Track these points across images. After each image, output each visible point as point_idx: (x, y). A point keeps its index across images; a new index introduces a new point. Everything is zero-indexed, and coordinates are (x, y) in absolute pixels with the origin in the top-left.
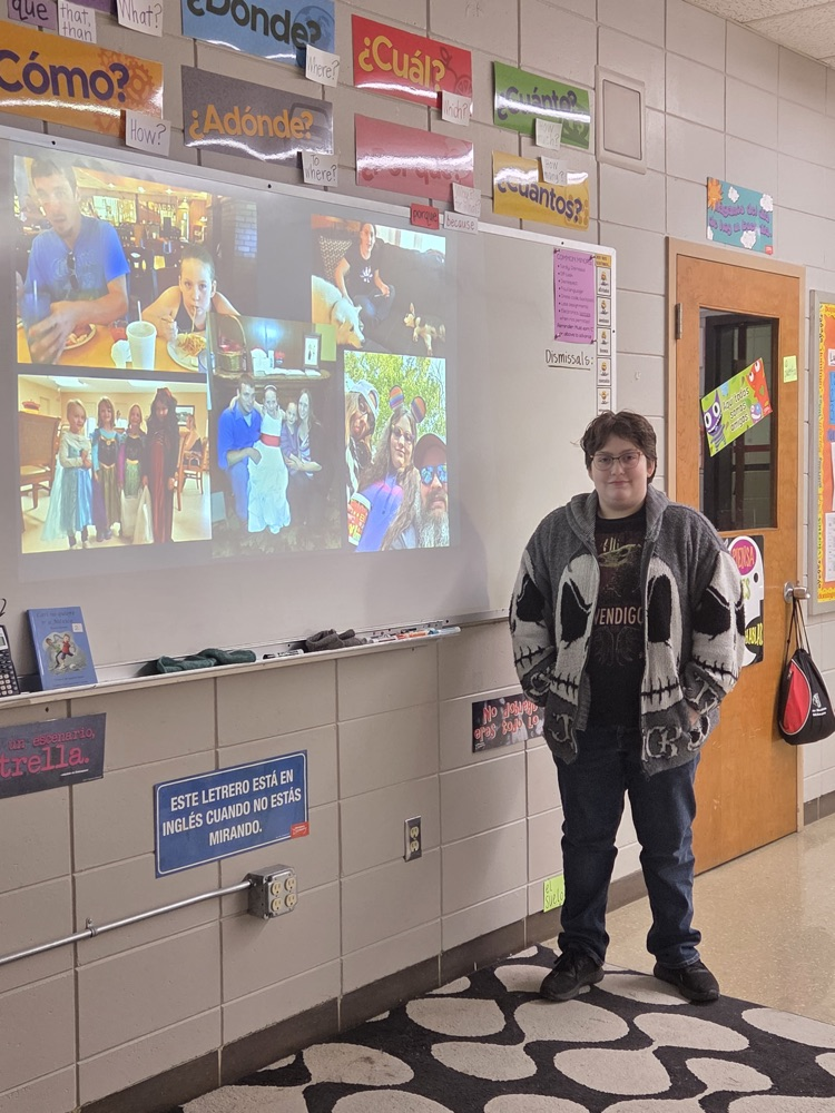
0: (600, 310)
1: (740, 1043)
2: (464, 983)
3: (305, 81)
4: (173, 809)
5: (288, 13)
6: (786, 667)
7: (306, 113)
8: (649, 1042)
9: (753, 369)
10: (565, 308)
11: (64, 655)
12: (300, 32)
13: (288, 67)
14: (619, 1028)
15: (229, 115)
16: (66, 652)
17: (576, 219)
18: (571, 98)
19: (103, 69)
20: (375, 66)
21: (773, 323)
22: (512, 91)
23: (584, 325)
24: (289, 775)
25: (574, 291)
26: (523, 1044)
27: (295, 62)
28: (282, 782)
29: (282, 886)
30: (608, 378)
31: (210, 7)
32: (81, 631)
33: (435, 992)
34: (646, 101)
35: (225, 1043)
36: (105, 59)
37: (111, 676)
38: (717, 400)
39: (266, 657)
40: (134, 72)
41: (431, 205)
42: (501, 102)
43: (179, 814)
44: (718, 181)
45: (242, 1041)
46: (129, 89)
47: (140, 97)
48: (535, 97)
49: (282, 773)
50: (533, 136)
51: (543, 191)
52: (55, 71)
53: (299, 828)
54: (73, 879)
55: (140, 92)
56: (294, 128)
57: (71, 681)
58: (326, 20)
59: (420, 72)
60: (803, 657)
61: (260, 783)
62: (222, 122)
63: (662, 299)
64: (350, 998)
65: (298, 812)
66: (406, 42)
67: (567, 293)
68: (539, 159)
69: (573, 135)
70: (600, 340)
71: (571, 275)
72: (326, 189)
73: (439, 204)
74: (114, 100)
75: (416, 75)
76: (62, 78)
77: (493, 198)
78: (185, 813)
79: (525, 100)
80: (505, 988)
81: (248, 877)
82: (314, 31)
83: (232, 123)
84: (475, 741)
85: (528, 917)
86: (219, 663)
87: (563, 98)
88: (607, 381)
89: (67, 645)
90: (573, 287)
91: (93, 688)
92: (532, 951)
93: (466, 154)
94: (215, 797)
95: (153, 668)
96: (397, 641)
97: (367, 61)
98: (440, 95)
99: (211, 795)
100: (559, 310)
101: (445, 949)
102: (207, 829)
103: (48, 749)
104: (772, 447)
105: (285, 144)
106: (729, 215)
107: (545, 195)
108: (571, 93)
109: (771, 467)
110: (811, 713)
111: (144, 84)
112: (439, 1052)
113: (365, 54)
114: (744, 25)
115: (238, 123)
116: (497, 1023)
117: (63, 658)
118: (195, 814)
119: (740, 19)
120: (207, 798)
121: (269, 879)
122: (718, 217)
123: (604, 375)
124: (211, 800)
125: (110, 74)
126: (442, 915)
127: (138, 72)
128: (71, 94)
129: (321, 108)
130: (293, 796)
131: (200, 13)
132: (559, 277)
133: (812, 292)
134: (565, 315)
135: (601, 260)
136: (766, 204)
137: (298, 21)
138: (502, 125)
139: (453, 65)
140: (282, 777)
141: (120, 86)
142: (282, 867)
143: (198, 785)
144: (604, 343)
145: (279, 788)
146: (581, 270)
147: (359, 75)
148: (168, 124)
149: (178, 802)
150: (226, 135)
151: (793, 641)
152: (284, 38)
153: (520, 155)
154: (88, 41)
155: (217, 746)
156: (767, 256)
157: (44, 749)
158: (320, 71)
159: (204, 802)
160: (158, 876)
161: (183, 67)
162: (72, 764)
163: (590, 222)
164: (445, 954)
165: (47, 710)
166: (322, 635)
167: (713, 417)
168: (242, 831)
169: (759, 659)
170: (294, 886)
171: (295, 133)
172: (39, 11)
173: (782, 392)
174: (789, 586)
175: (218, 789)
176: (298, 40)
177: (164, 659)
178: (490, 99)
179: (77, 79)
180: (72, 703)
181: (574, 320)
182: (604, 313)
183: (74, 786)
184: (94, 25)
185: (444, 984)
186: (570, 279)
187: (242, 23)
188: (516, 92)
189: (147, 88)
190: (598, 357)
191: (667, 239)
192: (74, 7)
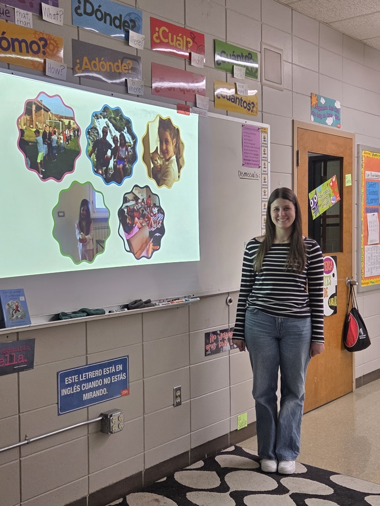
0: (263, 152)
1: (330, 491)
2: (201, 464)
3: (129, 47)
4: (66, 383)
5: (121, 16)
6: (347, 316)
7: (129, 61)
8: (288, 491)
9: (332, 180)
10: (247, 152)
11: (16, 311)
12: (126, 24)
13: (120, 40)
14: (273, 485)
15: (93, 62)
16: (17, 310)
17: (252, 111)
18: (249, 56)
19: (36, 40)
20: (161, 40)
21: (341, 159)
22: (223, 53)
23: (256, 160)
24: (120, 367)
25: (251, 144)
26: (229, 493)
27: (124, 38)
28: (117, 370)
29: (117, 419)
30: (267, 183)
31: (85, 13)
32: (24, 300)
33: (187, 468)
34: (284, 58)
35: (90, 493)
36: (37, 35)
37: (37, 321)
38: (316, 194)
39: (110, 312)
40: (50, 41)
41: (186, 104)
42: (218, 58)
43: (69, 385)
44: (316, 95)
45: (97, 492)
46: (48, 50)
47: (53, 52)
48: (233, 55)
49: (117, 366)
50: (233, 73)
51: (237, 98)
52: (14, 40)
53: (125, 392)
54: (19, 416)
55: (52, 51)
56: (123, 68)
57: (19, 324)
58: (138, 19)
59: (181, 43)
60: (355, 312)
61: (107, 371)
62: (90, 65)
63: (291, 148)
64: (148, 471)
65: (124, 384)
66: (175, 30)
67: (248, 145)
68: (235, 84)
69: (251, 73)
70: (263, 166)
71: (249, 137)
72: (138, 96)
73: (189, 104)
74: (41, 54)
75: (179, 45)
76: (16, 44)
77: (214, 101)
78: (71, 385)
79: (229, 57)
80: (220, 466)
81: (101, 415)
82: (133, 24)
83: (95, 65)
84: (206, 351)
85: (231, 432)
86: (88, 315)
87: (246, 56)
88: (266, 185)
89: (17, 307)
90: (250, 142)
91: (29, 327)
92: (232, 448)
93: (202, 81)
94: (86, 377)
95: (57, 317)
96: (171, 304)
97: (157, 38)
98: (190, 54)
99: (84, 376)
100: (244, 153)
101: (192, 448)
102: (83, 392)
103: (8, 355)
104: (341, 216)
105: (120, 75)
106: (321, 110)
107: (238, 100)
108: (249, 54)
109: (340, 225)
110: (359, 337)
111: (55, 47)
112: (190, 496)
113: (156, 35)
114: (327, 24)
115: (98, 65)
116: (217, 483)
117: (15, 313)
118: (77, 385)
119: (325, 21)
120: (82, 378)
121: (111, 416)
122: (316, 111)
123: (265, 182)
124: (84, 379)
125: (39, 42)
126: (191, 432)
127: (52, 41)
128: (21, 51)
129: (136, 59)
130: (122, 377)
131: (80, 15)
132: (244, 138)
133: (358, 145)
134: (247, 155)
135: (263, 130)
136: (338, 105)
137: (125, 19)
138: (219, 68)
139: (196, 41)
140: (117, 368)
141: (43, 48)
142: (117, 410)
143: (78, 372)
144: (265, 168)
145: (116, 373)
146: (254, 134)
147: (154, 44)
148: (66, 66)
149: (68, 380)
150: (92, 71)
151: (350, 304)
152: (119, 27)
153: (227, 82)
154: (29, 27)
155: (87, 354)
156: (338, 129)
157: (6, 355)
158: (136, 42)
159: (81, 380)
160: (59, 415)
161: (73, 40)
162: (19, 362)
163: (258, 113)
164: (192, 450)
165: (7, 337)
166: (136, 302)
167: (314, 202)
168: (98, 393)
169: (335, 312)
170: (122, 419)
171: (124, 71)
172: (6, 13)
173: (345, 191)
174: (348, 279)
175: (87, 374)
176: (126, 28)
177: (63, 313)
178: (213, 56)
179: (23, 44)
180: (19, 333)
181: (251, 157)
182: (265, 154)
183: (20, 373)
184: (31, 19)
185: (191, 464)
186: (249, 138)
187: (100, 20)
188: (225, 53)
189: (56, 49)
190: (262, 174)
191: (293, 121)
192: (22, 11)
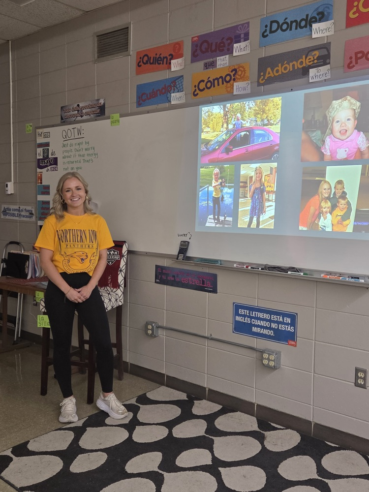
5: (307, 16)
7: (315, 52)
12: (312, 20)
15: (276, 69)
19: (229, 73)
20: (360, 13)
24: (289, 320)
31: (270, 32)
36: (230, 69)
46: (237, 76)
52: (214, 80)
53: (293, 343)
55: (240, 75)
58: (328, 8)
62: (273, 72)
72: (325, 81)
74: (232, 81)
76: (216, 81)
78: (244, 316)
82: (320, 16)
83: (278, 71)
97: (355, 13)
99: (254, 314)
102: (252, 325)
103: (202, 280)
111: (242, 72)
113: (355, 10)
115: (281, 70)
120: (252, 314)
125: (231, 73)
127: (241, 69)
129: (324, 46)
130: (290, 329)
131: (266, 36)
137: (312, 16)
140: (285, 320)
141: (233, 76)
143: (251, 309)
145: (283, 323)
148: (250, 82)
149: (241, 311)
150: (274, 77)
152: (305, 26)
154: (226, 66)
155: (258, 298)
157: (200, 279)
158: (324, 31)
160: (234, 332)
161: (259, 59)
165: (203, 268)
168: (266, 332)
170: (273, 359)
172: (212, 64)
175: (257, 313)
176: (312, 24)
179: (220, 80)
180: (210, 269)
183: (209, 293)
184: (228, 60)
187: (285, 30)
189: (243, 73)
192: (222, 57)
